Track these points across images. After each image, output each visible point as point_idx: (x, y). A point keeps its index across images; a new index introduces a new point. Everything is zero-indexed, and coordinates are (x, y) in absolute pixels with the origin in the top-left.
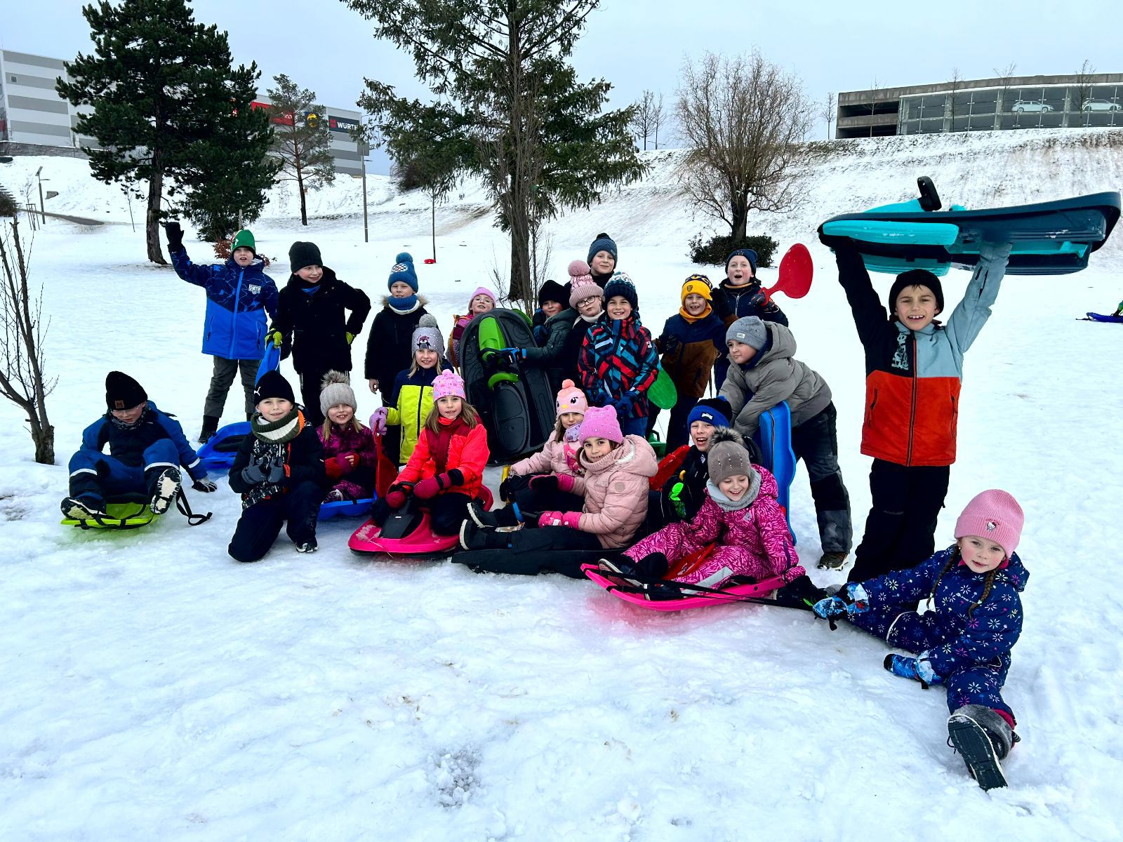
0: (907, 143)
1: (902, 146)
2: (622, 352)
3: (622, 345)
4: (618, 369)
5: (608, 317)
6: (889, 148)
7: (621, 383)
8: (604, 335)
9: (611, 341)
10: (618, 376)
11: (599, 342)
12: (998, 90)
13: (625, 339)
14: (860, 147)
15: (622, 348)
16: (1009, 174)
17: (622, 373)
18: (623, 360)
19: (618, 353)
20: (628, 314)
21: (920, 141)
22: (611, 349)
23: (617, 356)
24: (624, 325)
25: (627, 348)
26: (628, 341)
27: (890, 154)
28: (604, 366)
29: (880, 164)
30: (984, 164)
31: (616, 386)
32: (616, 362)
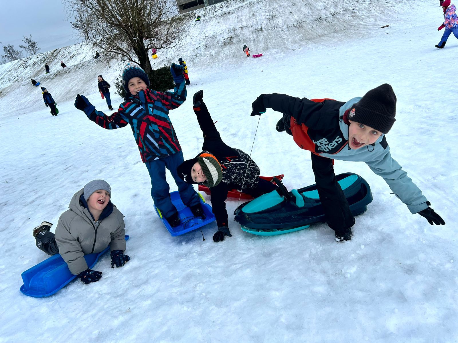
0: (218, 7)
1: (216, 10)
2: (152, 111)
3: (150, 107)
4: (155, 124)
6: (211, 11)
8: (135, 105)
9: (141, 107)
10: (156, 128)
11: (132, 111)
14: (197, 14)
15: (151, 109)
16: (274, 8)
17: (159, 126)
18: (156, 116)
19: (151, 113)
21: (224, 5)
22: (144, 112)
23: (151, 115)
25: (155, 107)
27: (212, 14)
29: (211, 18)
30: (259, 6)
31: (157, 136)
32: (152, 119)
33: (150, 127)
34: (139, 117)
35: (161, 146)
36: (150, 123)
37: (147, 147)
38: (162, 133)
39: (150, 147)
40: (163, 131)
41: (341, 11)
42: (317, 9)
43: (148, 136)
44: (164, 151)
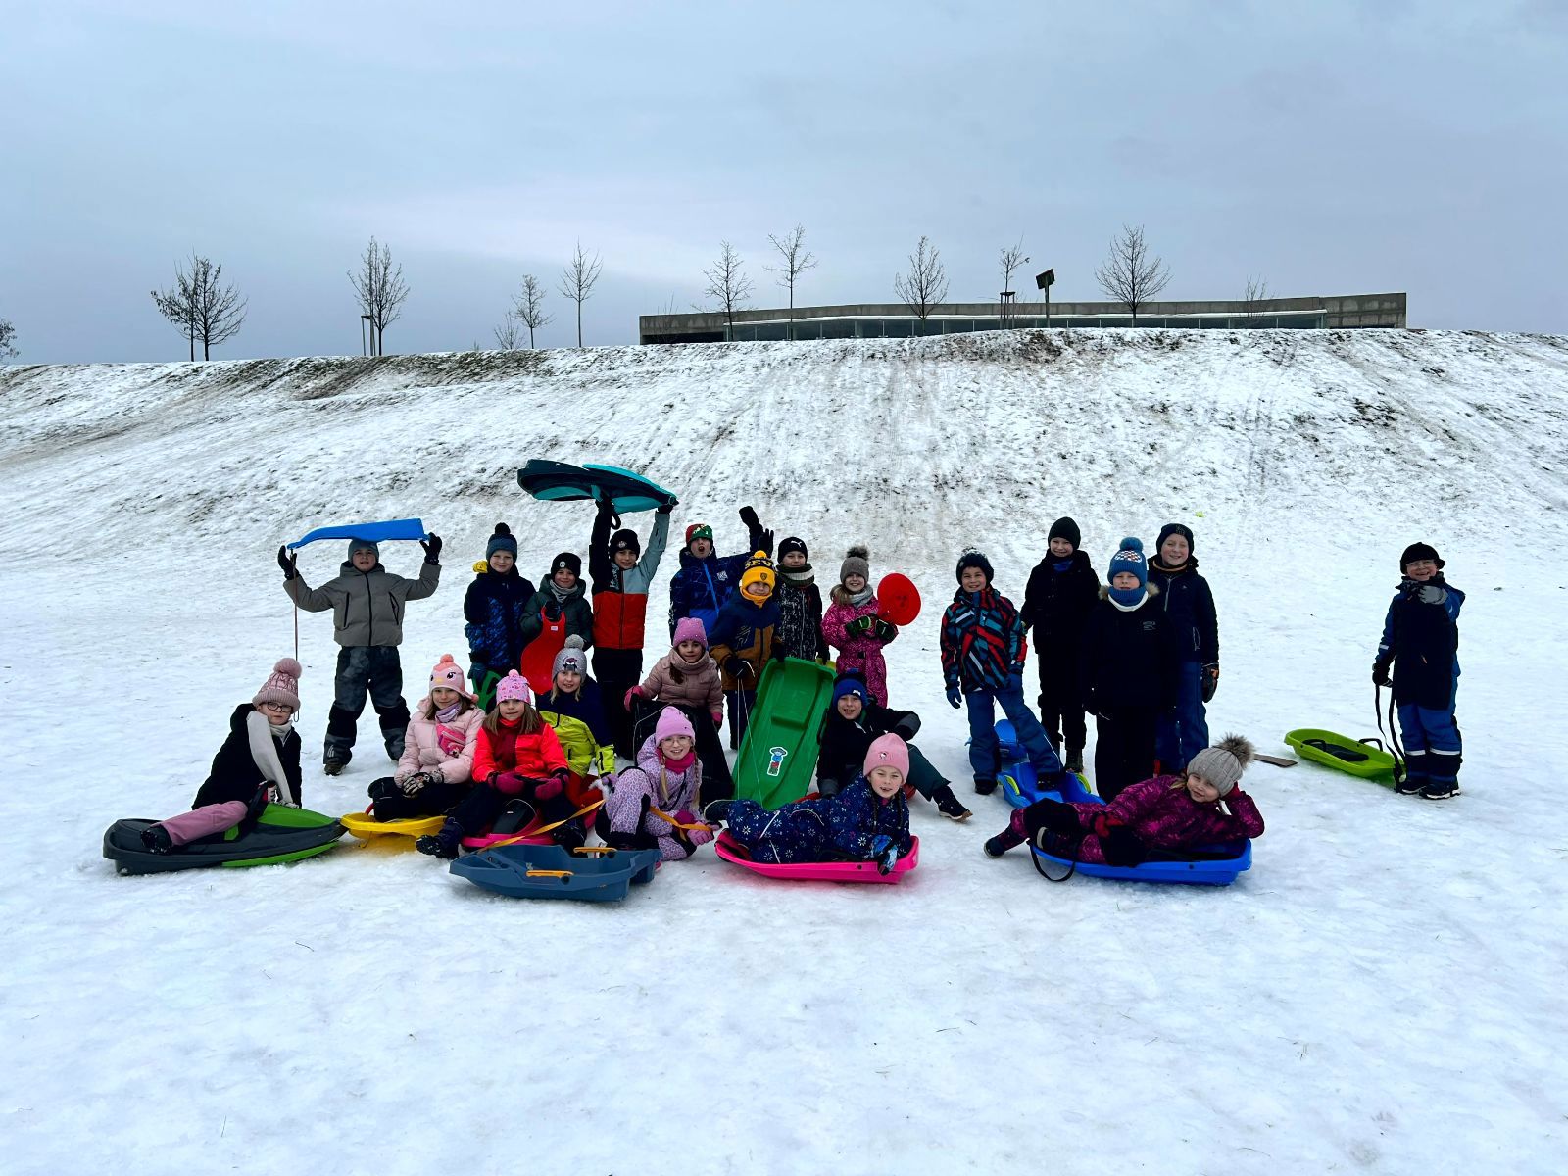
2: (985, 621)
3: (984, 615)
4: (984, 639)
5: (966, 592)
7: (988, 652)
8: (964, 608)
9: (971, 613)
10: (985, 646)
11: (959, 616)
12: (856, 320)
13: (986, 609)
15: (984, 618)
17: (988, 643)
19: (982, 624)
20: (983, 586)
22: (973, 620)
23: (981, 627)
24: (984, 595)
25: (990, 617)
26: (989, 609)
28: (969, 637)
31: (984, 656)
32: (981, 632)
33: (976, 643)
34: (964, 626)
35: (988, 671)
36: (976, 636)
37: (968, 671)
38: (992, 654)
39: (974, 674)
40: (994, 651)
41: (979, 475)
42: (897, 447)
43: (971, 655)
44: (989, 680)
